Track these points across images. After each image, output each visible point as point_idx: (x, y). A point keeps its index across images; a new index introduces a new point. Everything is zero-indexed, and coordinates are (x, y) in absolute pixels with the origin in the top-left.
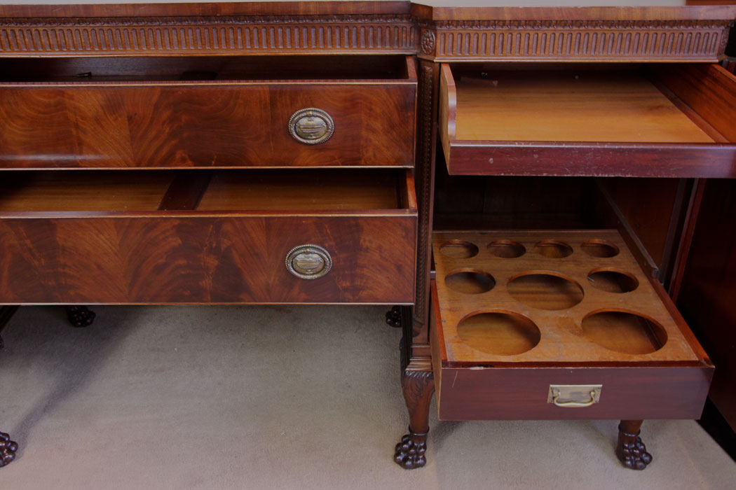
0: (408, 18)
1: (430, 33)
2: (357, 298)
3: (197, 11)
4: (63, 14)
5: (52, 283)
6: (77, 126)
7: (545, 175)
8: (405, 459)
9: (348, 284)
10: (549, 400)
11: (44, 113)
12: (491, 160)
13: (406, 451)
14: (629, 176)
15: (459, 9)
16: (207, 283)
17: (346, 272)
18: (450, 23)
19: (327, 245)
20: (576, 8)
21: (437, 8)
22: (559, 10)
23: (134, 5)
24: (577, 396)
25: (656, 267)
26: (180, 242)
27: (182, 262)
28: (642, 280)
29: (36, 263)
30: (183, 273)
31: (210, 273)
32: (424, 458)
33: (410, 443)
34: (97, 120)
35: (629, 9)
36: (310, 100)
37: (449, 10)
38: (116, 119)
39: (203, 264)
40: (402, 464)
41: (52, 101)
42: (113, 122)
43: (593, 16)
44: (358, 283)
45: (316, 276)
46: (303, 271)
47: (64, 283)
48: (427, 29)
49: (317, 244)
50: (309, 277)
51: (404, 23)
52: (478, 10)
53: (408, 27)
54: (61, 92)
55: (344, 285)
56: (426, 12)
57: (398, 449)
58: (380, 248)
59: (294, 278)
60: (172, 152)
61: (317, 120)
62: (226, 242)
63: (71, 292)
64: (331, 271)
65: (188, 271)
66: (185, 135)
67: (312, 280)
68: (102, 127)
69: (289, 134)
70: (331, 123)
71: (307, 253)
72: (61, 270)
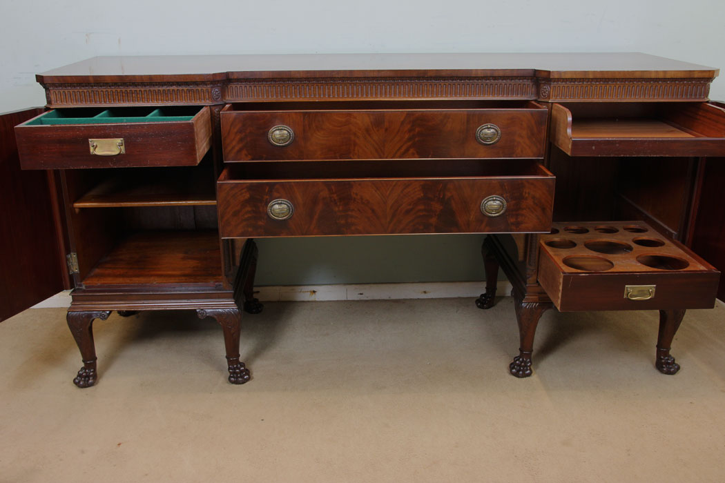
0: (531, 79)
1: (546, 87)
2: (518, 229)
3: (415, 75)
4: (337, 76)
5: (343, 222)
6: (355, 134)
7: (622, 156)
8: (518, 371)
9: (514, 220)
10: (625, 297)
11: (338, 127)
12: (594, 148)
13: (519, 365)
14: (667, 156)
15: (565, 72)
16: (433, 220)
17: (514, 213)
18: (558, 80)
19: (504, 196)
20: (628, 71)
21: (553, 72)
22: (619, 72)
23: (378, 71)
24: (642, 293)
25: (673, 232)
26: (422, 195)
27: (422, 207)
28: (667, 242)
29: (337, 209)
30: (421, 214)
31: (437, 214)
32: (530, 370)
33: (521, 359)
34: (367, 130)
35: (657, 72)
36: (487, 119)
37: (559, 73)
38: (378, 131)
39: (433, 208)
40: (516, 375)
41: (344, 120)
42: (376, 132)
43: (637, 76)
44: (520, 219)
45: (498, 215)
46: (490, 211)
47: (350, 221)
48: (545, 84)
49: (498, 195)
50: (493, 215)
51: (528, 82)
52: (575, 72)
53: (531, 84)
54: (349, 115)
56: (546, 74)
57: (512, 366)
58: (534, 197)
59: (484, 215)
60: (407, 150)
61: (492, 130)
62: (448, 194)
63: (353, 228)
64: (506, 211)
65: (424, 213)
66: (416, 139)
67: (495, 217)
68: (369, 135)
69: (476, 139)
70: (499, 132)
71: (493, 200)
72: (350, 213)
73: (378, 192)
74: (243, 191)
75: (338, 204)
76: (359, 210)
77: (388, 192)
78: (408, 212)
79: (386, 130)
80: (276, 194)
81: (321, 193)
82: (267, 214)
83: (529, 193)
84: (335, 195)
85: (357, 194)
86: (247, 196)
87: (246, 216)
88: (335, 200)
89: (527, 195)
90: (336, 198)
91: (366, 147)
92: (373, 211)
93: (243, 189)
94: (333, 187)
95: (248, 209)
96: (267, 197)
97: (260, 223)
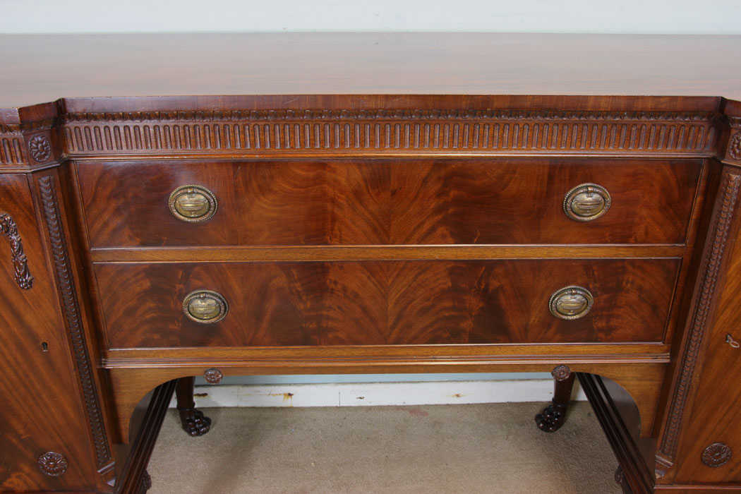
2: (609, 337)
5: (313, 326)
6: (333, 201)
9: (604, 325)
11: (300, 187)
16: (467, 325)
17: (604, 313)
19: (591, 286)
23: (387, 97)
26: (450, 284)
27: (448, 304)
29: (301, 306)
30: (447, 314)
31: (473, 314)
34: (357, 194)
36: (588, 175)
38: (378, 194)
39: (467, 306)
41: (311, 174)
42: (375, 198)
44: (613, 322)
45: (577, 317)
46: (565, 312)
47: (325, 325)
49: (580, 285)
50: (570, 318)
51: (702, 123)
53: (707, 127)
55: (600, 325)
58: (640, 289)
59: (555, 318)
60: (432, 230)
61: (596, 196)
62: (494, 284)
63: (330, 336)
64: (592, 310)
65: (452, 313)
66: (451, 210)
67: (573, 320)
68: (362, 203)
69: (562, 210)
70: (609, 199)
71: (572, 294)
72: (325, 312)
73: (373, 279)
74: (139, 277)
75: (304, 298)
76: (340, 308)
77: (390, 281)
78: (424, 311)
79: (393, 193)
80: (196, 282)
81: (274, 281)
82: (182, 313)
83: (633, 282)
84: (299, 284)
85: (335, 283)
86: (147, 284)
87: (148, 316)
88: (298, 292)
89: (629, 285)
90: (300, 289)
91: (354, 223)
92: (364, 309)
93: (138, 274)
94: (294, 271)
95: (150, 304)
96: (181, 286)
97: (172, 327)
